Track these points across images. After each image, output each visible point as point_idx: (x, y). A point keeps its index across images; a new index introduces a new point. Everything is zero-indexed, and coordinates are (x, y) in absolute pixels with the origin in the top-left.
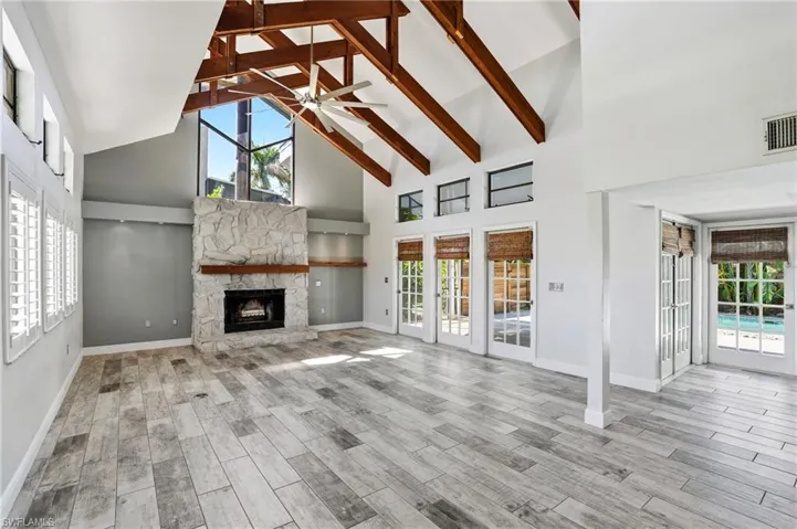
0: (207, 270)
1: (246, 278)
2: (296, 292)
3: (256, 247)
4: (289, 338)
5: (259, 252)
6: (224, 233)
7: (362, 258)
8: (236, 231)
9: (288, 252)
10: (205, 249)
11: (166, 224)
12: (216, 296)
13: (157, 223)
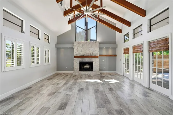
0: (75, 57)
1: (84, 59)
2: (96, 62)
3: (86, 52)
4: (92, 74)
5: (87, 53)
6: (79, 49)
7: (116, 54)
8: (82, 49)
9: (94, 53)
10: (75, 53)
11: (69, 48)
12: (78, 63)
13: (67, 48)
